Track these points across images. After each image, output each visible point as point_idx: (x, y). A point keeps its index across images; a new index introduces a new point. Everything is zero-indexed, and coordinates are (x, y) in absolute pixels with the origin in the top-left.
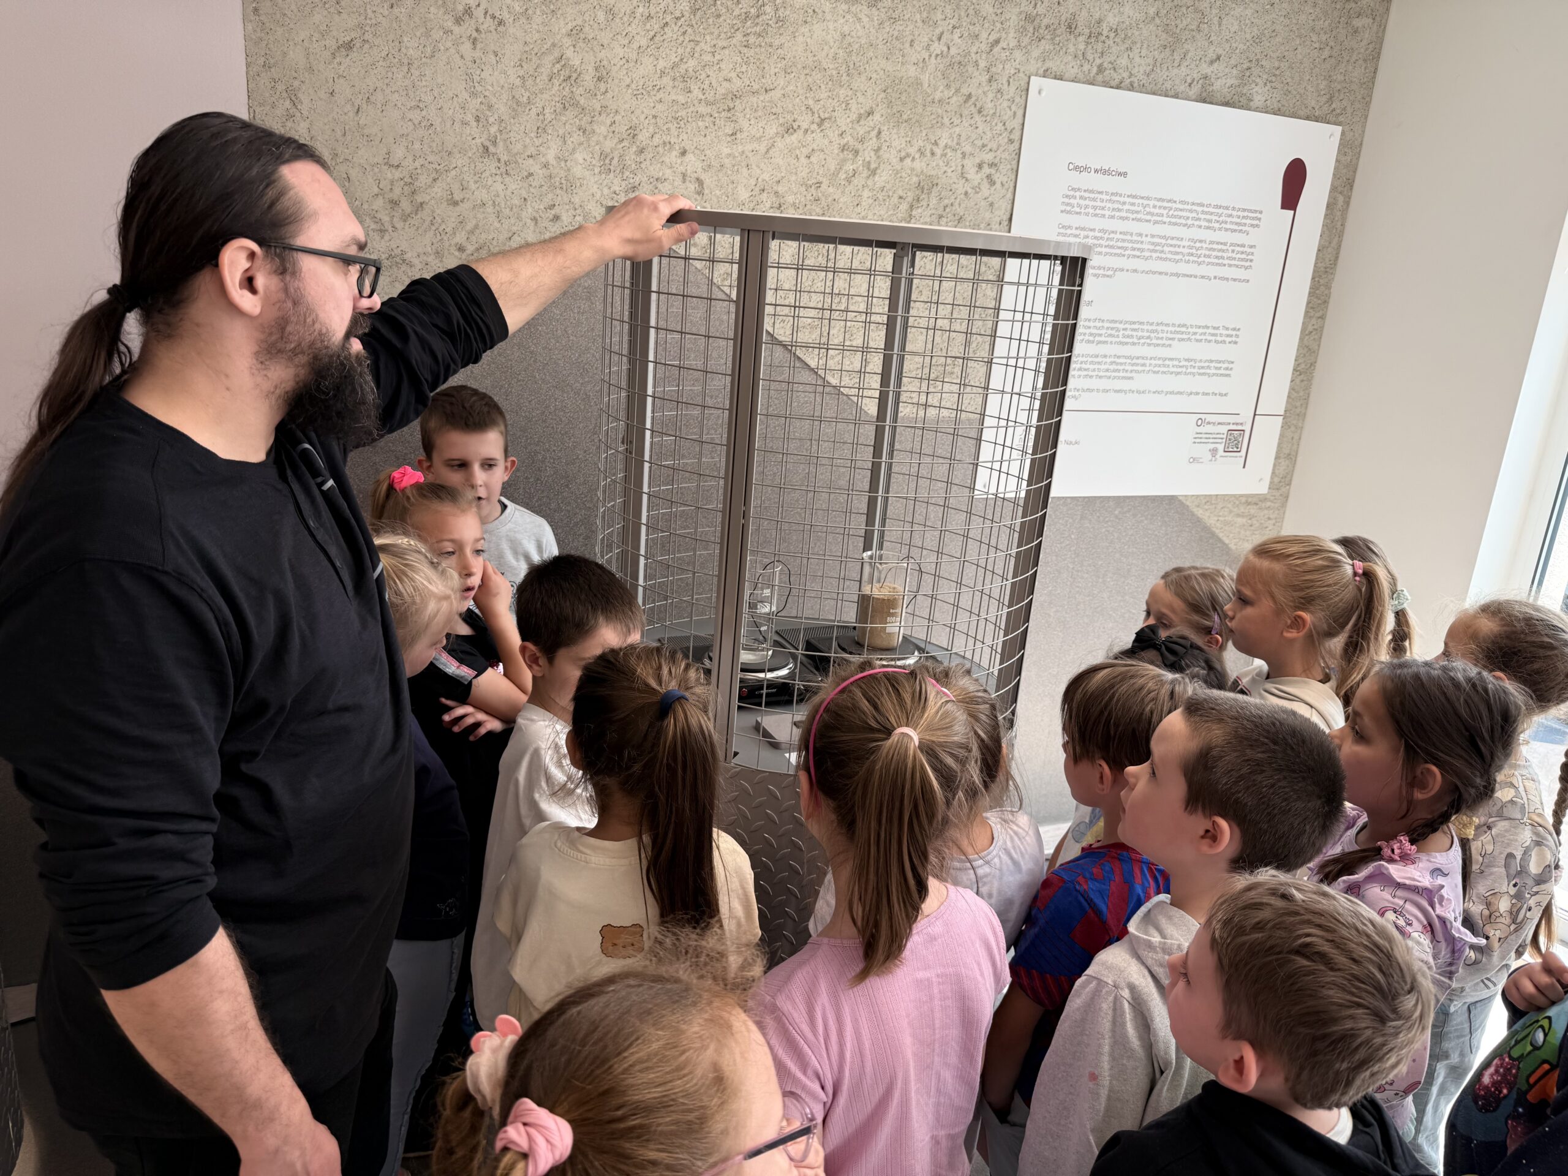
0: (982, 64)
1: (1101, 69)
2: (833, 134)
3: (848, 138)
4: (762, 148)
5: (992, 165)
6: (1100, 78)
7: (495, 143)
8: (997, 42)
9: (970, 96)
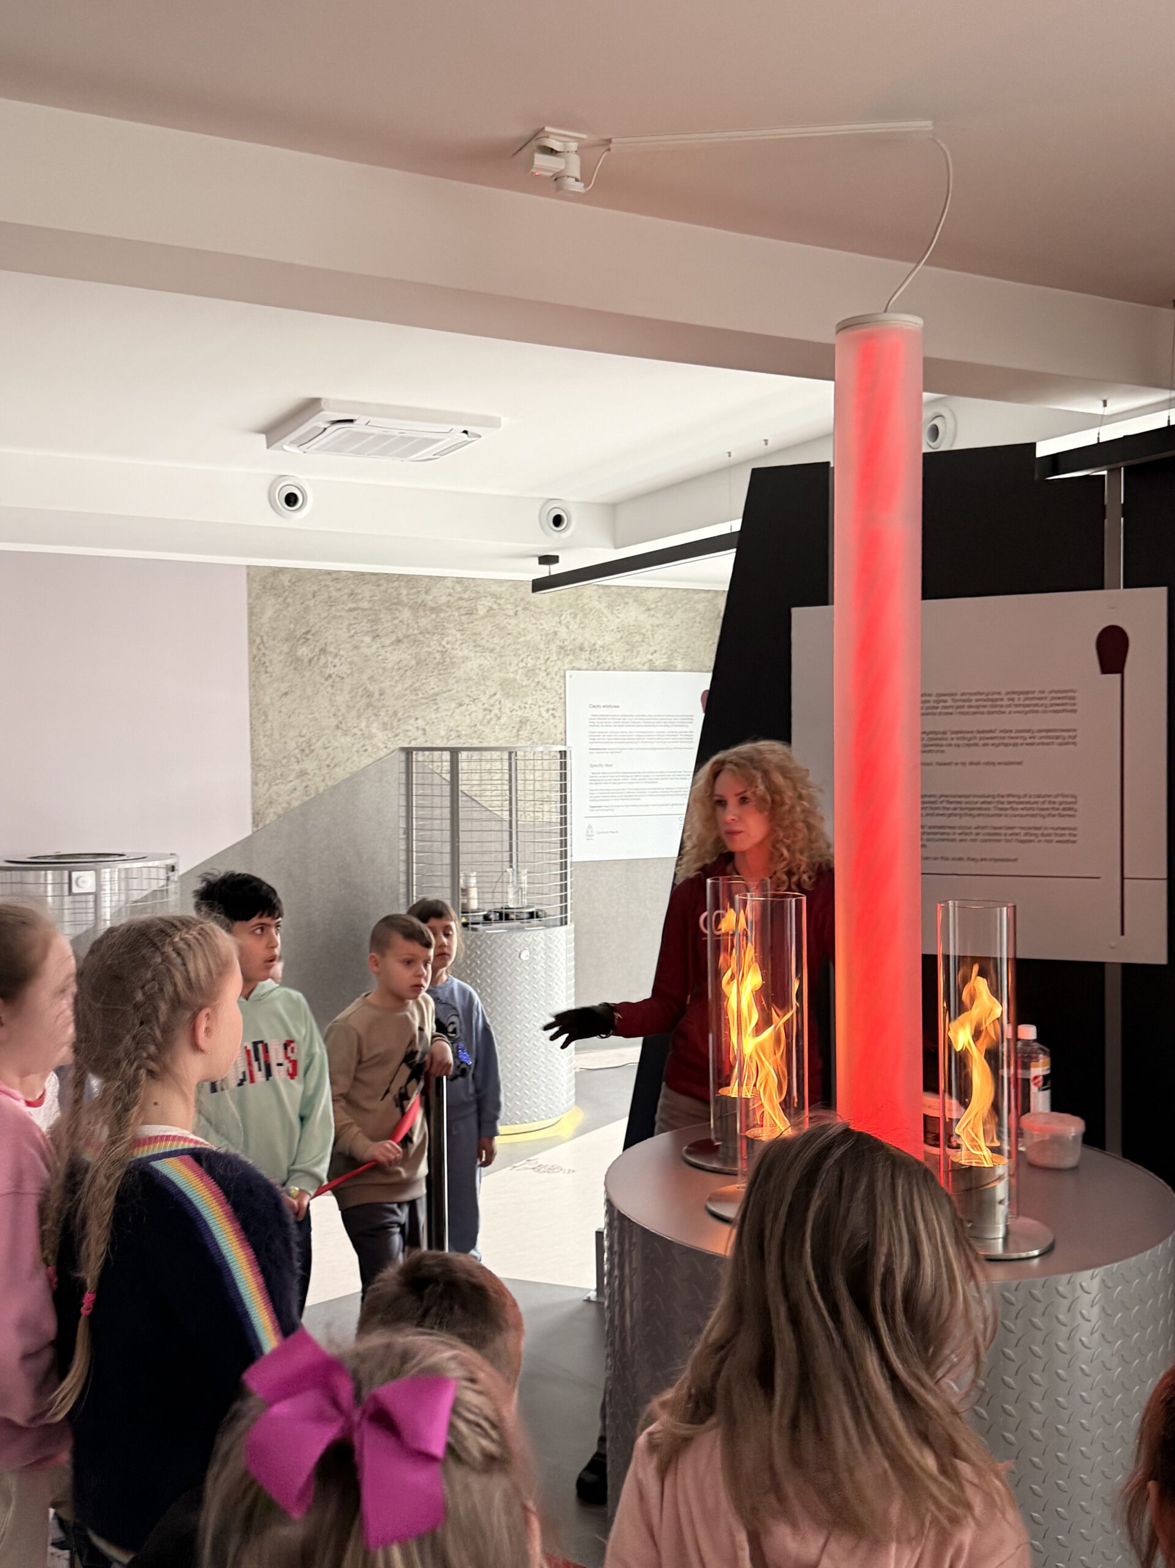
0: (543, 668)
1: (599, 663)
2: (480, 705)
3: (486, 706)
4: (449, 713)
5: (553, 709)
6: (599, 667)
7: (341, 723)
8: (548, 659)
9: (539, 682)
